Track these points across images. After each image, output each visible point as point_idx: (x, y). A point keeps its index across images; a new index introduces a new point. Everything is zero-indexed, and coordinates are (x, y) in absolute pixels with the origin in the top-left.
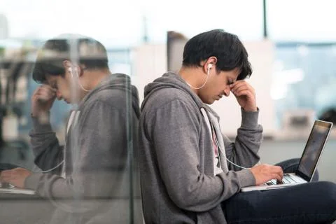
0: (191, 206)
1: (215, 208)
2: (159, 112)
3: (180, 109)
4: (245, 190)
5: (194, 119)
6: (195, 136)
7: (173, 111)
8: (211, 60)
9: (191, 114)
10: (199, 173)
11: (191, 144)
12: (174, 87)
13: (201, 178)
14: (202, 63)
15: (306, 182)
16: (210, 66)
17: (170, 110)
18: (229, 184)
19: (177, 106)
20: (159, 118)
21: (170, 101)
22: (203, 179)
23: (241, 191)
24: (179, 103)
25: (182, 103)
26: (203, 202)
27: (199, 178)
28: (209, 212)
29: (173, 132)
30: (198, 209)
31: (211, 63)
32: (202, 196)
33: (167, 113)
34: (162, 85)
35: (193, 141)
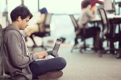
0: (20, 66)
1: (27, 66)
2: (9, 38)
4: (36, 60)
5: (19, 39)
6: (21, 45)
7: (13, 37)
9: (19, 38)
10: (22, 56)
11: (19, 47)
12: (13, 30)
13: (23, 57)
14: (17, 19)
15: (54, 57)
16: (20, 19)
17: (12, 37)
18: (31, 59)
19: (14, 36)
20: (9, 39)
21: (12, 34)
22: (24, 57)
23: (34, 61)
24: (15, 35)
25: (16, 35)
26: (23, 65)
27: (22, 57)
28: (25, 68)
29: (14, 43)
30: (22, 67)
31: (20, 18)
32: (23, 63)
34: (9, 29)
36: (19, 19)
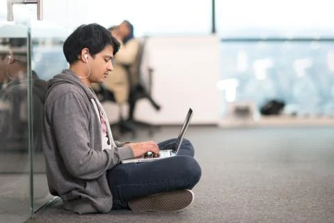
1: (101, 176)
3: (73, 100)
4: (124, 162)
5: (83, 107)
6: (85, 121)
7: (67, 102)
8: (84, 51)
9: (82, 104)
10: (89, 149)
12: (69, 83)
14: (79, 57)
16: (86, 56)
17: (64, 102)
18: (112, 156)
19: (70, 98)
21: (65, 94)
22: (92, 153)
23: (121, 163)
24: (72, 96)
25: (74, 96)
26: (92, 172)
27: (89, 153)
28: (96, 180)
29: (67, 118)
30: (89, 177)
33: (62, 105)
35: (83, 125)
36: (85, 54)
